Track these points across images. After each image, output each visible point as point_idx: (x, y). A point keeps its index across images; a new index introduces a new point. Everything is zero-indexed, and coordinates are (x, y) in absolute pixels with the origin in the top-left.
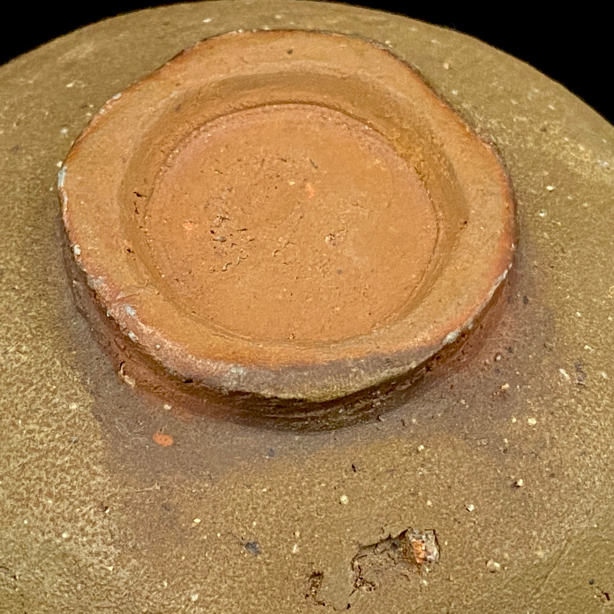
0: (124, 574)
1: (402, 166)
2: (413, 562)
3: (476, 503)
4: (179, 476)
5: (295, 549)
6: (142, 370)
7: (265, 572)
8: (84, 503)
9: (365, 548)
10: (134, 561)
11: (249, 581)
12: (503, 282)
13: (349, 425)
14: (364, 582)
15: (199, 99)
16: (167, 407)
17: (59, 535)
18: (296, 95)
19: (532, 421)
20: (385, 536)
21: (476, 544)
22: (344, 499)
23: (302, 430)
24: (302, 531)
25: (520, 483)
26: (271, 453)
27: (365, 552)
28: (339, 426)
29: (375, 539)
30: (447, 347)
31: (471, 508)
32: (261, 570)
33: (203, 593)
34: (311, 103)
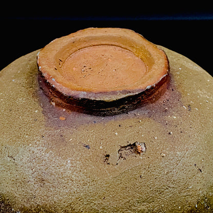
0: (48, 155)
1: (137, 58)
2: (138, 152)
3: (157, 137)
4: (66, 127)
5: (101, 148)
6: (57, 99)
7: (91, 154)
8: (37, 136)
9: (123, 147)
10: (51, 151)
11: (86, 156)
12: (165, 77)
13: (118, 114)
14: (122, 157)
15: (80, 41)
16: (64, 110)
17: (28, 145)
18: (107, 43)
19: (175, 117)
20: (129, 144)
21: (158, 148)
22: (116, 134)
23: (104, 115)
24: (103, 142)
25: (171, 133)
26: (95, 122)
27: (123, 149)
28: (115, 114)
29: (126, 145)
30: (147, 90)
31: (156, 138)
32: (90, 153)
33: (72, 160)
34: (112, 45)
